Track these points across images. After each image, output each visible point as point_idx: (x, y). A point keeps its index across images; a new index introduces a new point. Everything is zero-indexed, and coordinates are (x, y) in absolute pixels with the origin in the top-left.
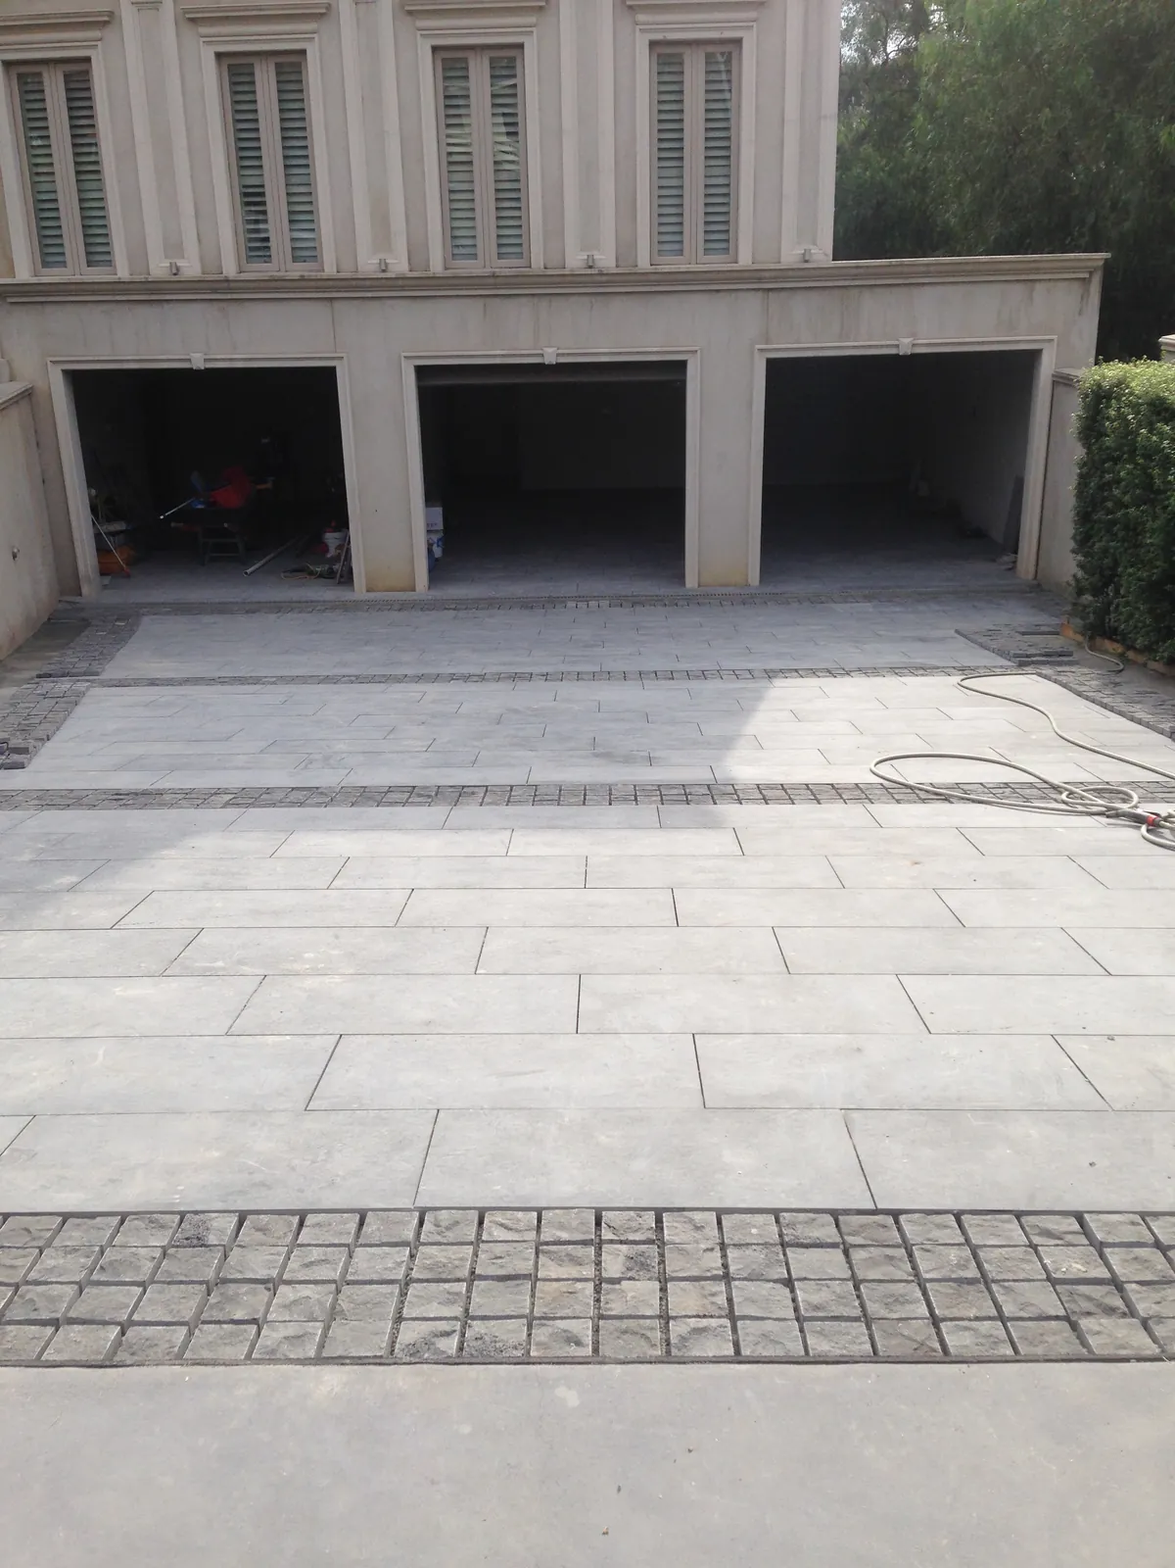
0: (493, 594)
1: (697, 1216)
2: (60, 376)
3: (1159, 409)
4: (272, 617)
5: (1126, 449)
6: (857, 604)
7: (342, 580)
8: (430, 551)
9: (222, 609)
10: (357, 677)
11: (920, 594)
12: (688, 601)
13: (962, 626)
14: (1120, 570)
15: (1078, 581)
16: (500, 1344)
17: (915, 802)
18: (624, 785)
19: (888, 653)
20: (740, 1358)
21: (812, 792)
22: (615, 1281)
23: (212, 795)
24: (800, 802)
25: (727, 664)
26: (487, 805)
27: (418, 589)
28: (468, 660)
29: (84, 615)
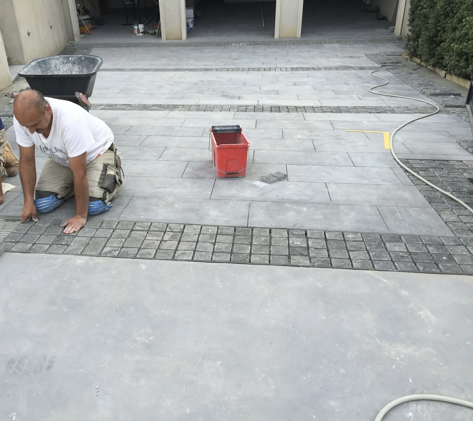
0: (208, 41)
1: (195, 226)
4: (133, 48)
6: (334, 44)
7: (158, 36)
8: (188, 25)
9: (117, 46)
10: (155, 69)
11: (357, 41)
12: (274, 43)
13: (368, 52)
14: (421, 32)
15: (409, 36)
16: (129, 254)
17: (321, 112)
18: (228, 105)
19: (337, 62)
20: (192, 260)
21: (288, 109)
22: (166, 241)
23: (98, 106)
24: (282, 112)
25: (279, 66)
26: (181, 111)
27: (183, 39)
28: (193, 64)
29: (75, 47)
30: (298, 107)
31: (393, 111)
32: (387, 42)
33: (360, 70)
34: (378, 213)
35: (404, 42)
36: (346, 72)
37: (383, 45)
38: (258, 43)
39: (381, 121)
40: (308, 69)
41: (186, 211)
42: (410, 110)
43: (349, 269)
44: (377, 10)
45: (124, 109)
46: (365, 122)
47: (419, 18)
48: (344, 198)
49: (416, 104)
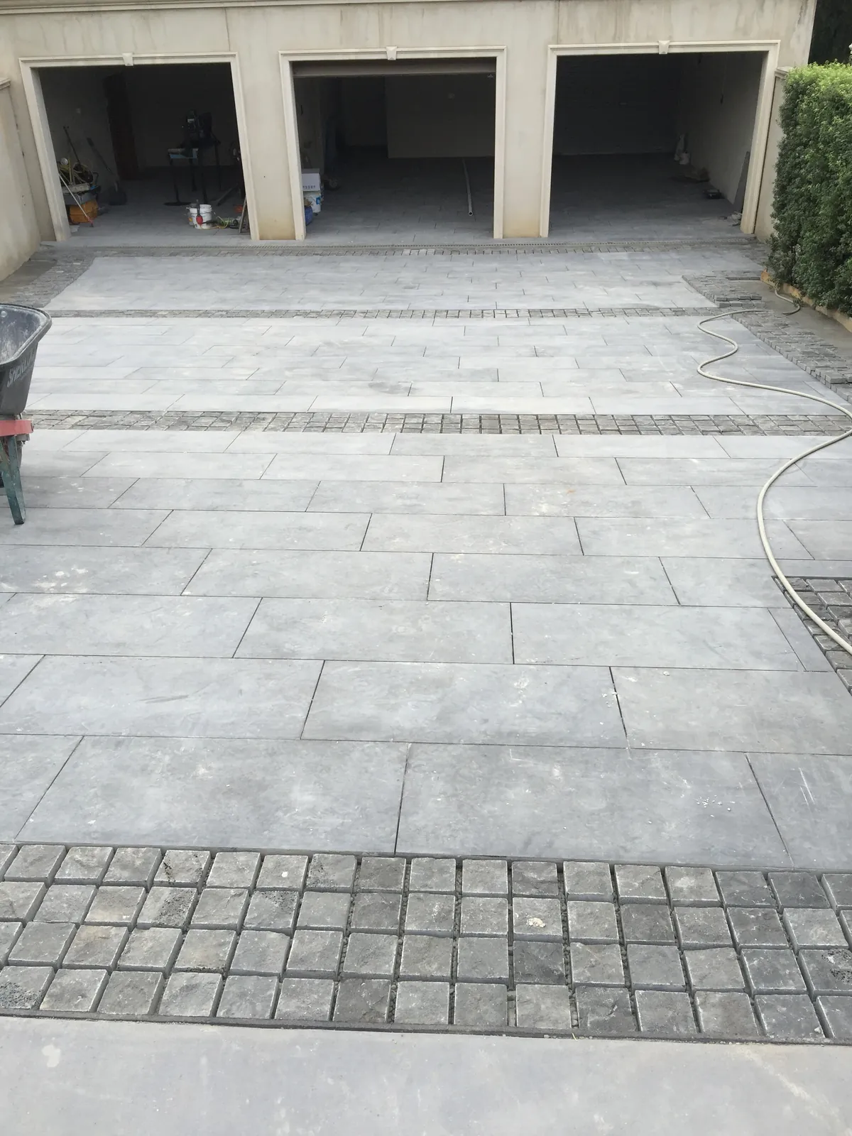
0: (352, 243)
1: (242, 858)
2: (30, 71)
3: (838, 104)
4: (187, 259)
5: (812, 136)
6: (617, 253)
7: (243, 230)
8: (307, 208)
9: (151, 252)
10: (227, 312)
11: (666, 245)
12: (493, 250)
13: (688, 272)
14: (802, 233)
15: (774, 239)
16: (18, 995)
17: (594, 433)
18: (380, 413)
19: (625, 296)
20: (213, 1020)
21: (520, 424)
22: (146, 927)
23: (69, 416)
24: (507, 433)
25: (502, 305)
26: (269, 430)
27: (296, 238)
28: (315, 299)
29: (54, 256)
30: (543, 417)
31: (756, 429)
32: (728, 249)
33: (674, 315)
34: (751, 781)
35: (762, 249)
36: (645, 320)
37: (719, 256)
38: (458, 248)
39: (732, 458)
40: (564, 313)
41: (224, 793)
42: (792, 423)
43: (689, 1040)
44: (704, 178)
45: (129, 426)
46: (695, 461)
47: (796, 201)
48: (660, 725)
49: (805, 406)
